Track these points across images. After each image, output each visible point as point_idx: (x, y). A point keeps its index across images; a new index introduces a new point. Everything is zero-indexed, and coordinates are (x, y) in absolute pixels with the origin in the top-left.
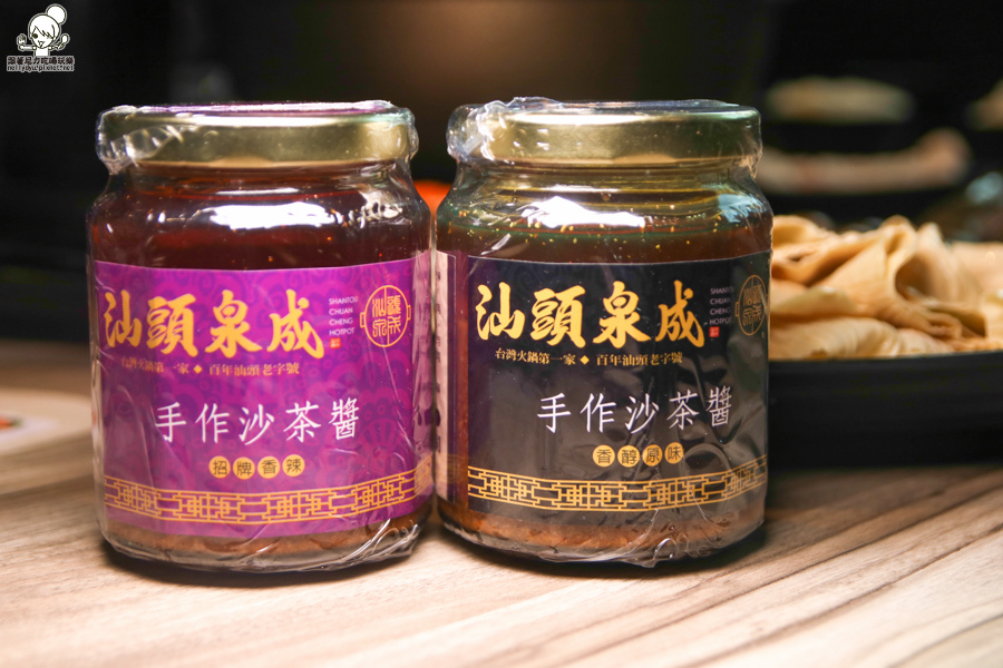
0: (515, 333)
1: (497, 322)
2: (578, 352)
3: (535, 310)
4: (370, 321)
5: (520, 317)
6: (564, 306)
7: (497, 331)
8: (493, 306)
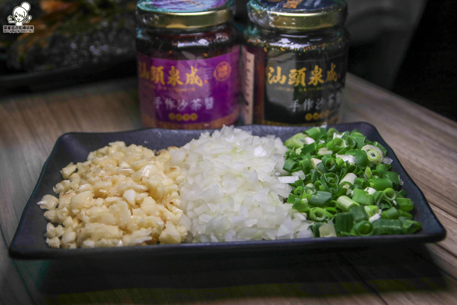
0: (283, 82)
1: (276, 79)
2: (303, 88)
3: (290, 76)
4: (217, 74)
5: (284, 78)
6: (300, 74)
7: (275, 81)
8: (275, 74)
